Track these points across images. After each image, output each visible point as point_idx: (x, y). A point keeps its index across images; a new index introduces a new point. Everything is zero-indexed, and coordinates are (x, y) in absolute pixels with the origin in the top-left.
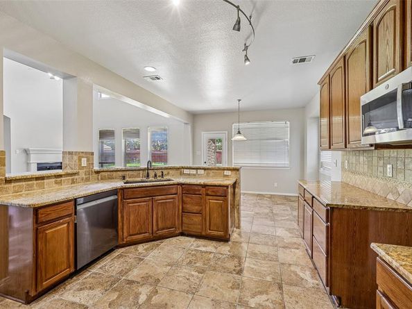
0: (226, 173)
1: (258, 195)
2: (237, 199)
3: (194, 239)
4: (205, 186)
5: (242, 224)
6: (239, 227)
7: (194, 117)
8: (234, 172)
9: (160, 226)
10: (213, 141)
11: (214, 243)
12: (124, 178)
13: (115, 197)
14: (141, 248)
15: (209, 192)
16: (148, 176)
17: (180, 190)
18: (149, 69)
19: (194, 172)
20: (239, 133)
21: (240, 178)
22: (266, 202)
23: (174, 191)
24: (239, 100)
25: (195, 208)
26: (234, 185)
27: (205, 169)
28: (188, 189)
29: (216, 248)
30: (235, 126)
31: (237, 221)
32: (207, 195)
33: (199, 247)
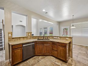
0: (67, 39)
1: (81, 46)
2: (71, 48)
3: (55, 58)
4: (58, 43)
5: (73, 56)
6: (72, 57)
7: (59, 23)
8: (70, 39)
9: (45, 52)
10: (66, 29)
11: (61, 62)
12: (38, 38)
13: (34, 43)
14: (40, 57)
15: (60, 45)
16: (44, 38)
17: (51, 43)
18: (44, 10)
19: (56, 38)
20: (73, 26)
21: (72, 41)
22: (84, 49)
23: (49, 43)
24: (73, 16)
25: (55, 49)
26: (70, 43)
27: (60, 37)
28: (53, 43)
29: (62, 64)
30: (72, 24)
31: (71, 55)
32: (59, 46)
33: (56, 62)
